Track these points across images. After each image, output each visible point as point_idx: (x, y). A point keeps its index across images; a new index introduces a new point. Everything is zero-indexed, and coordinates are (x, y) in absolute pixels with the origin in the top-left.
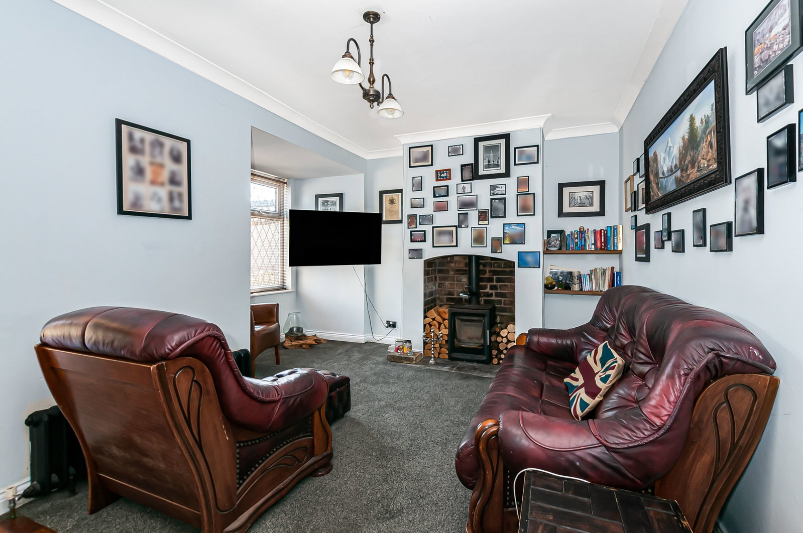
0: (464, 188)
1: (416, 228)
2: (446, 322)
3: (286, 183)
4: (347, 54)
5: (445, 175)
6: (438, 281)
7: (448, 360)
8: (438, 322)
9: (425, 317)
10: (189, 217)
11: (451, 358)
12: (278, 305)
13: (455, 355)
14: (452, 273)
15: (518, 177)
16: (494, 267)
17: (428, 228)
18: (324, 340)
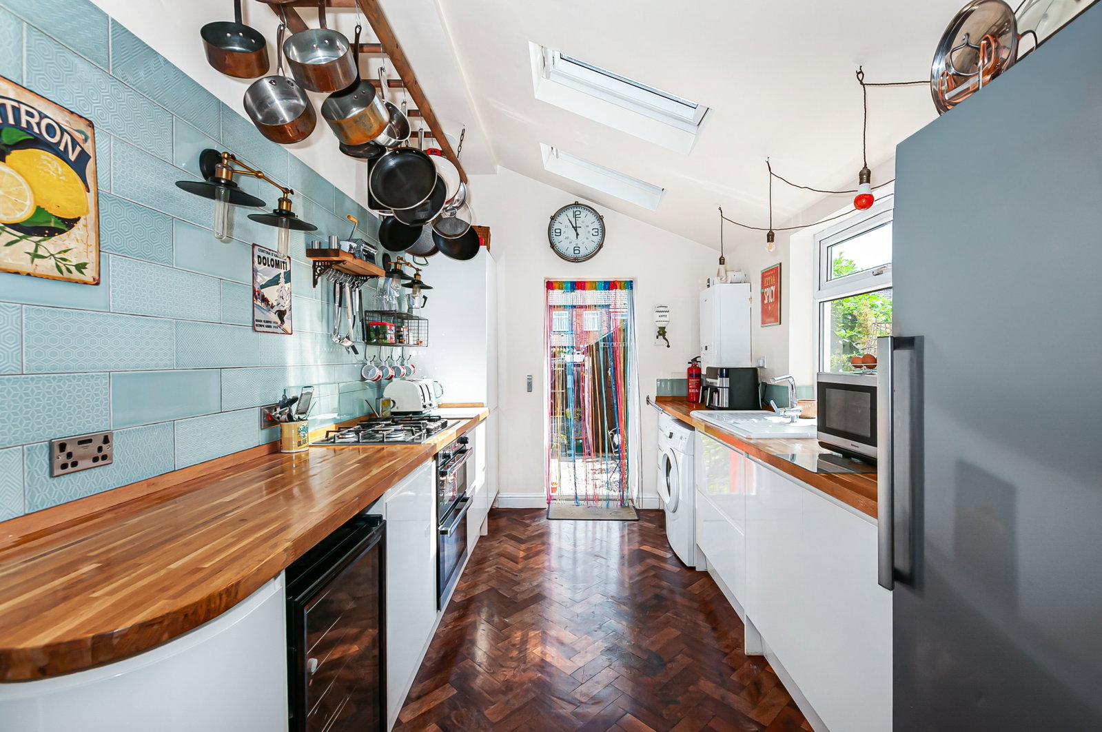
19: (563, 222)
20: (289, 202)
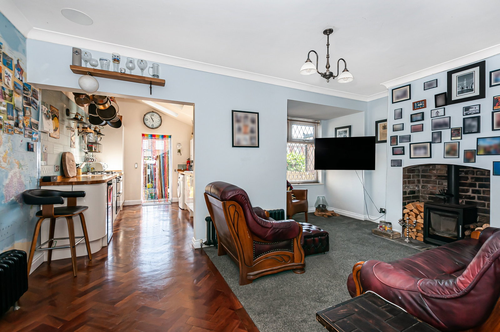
0: (438, 112)
1: (397, 145)
2: (422, 214)
3: (319, 123)
4: (309, 60)
5: (421, 104)
6: (422, 184)
7: (423, 243)
8: (415, 213)
9: (404, 208)
10: (258, 147)
11: (425, 241)
12: (307, 190)
13: (428, 239)
14: (433, 178)
15: (494, 97)
16: (476, 175)
17: (406, 145)
18: (338, 214)
19: (148, 116)
20: (82, 119)
